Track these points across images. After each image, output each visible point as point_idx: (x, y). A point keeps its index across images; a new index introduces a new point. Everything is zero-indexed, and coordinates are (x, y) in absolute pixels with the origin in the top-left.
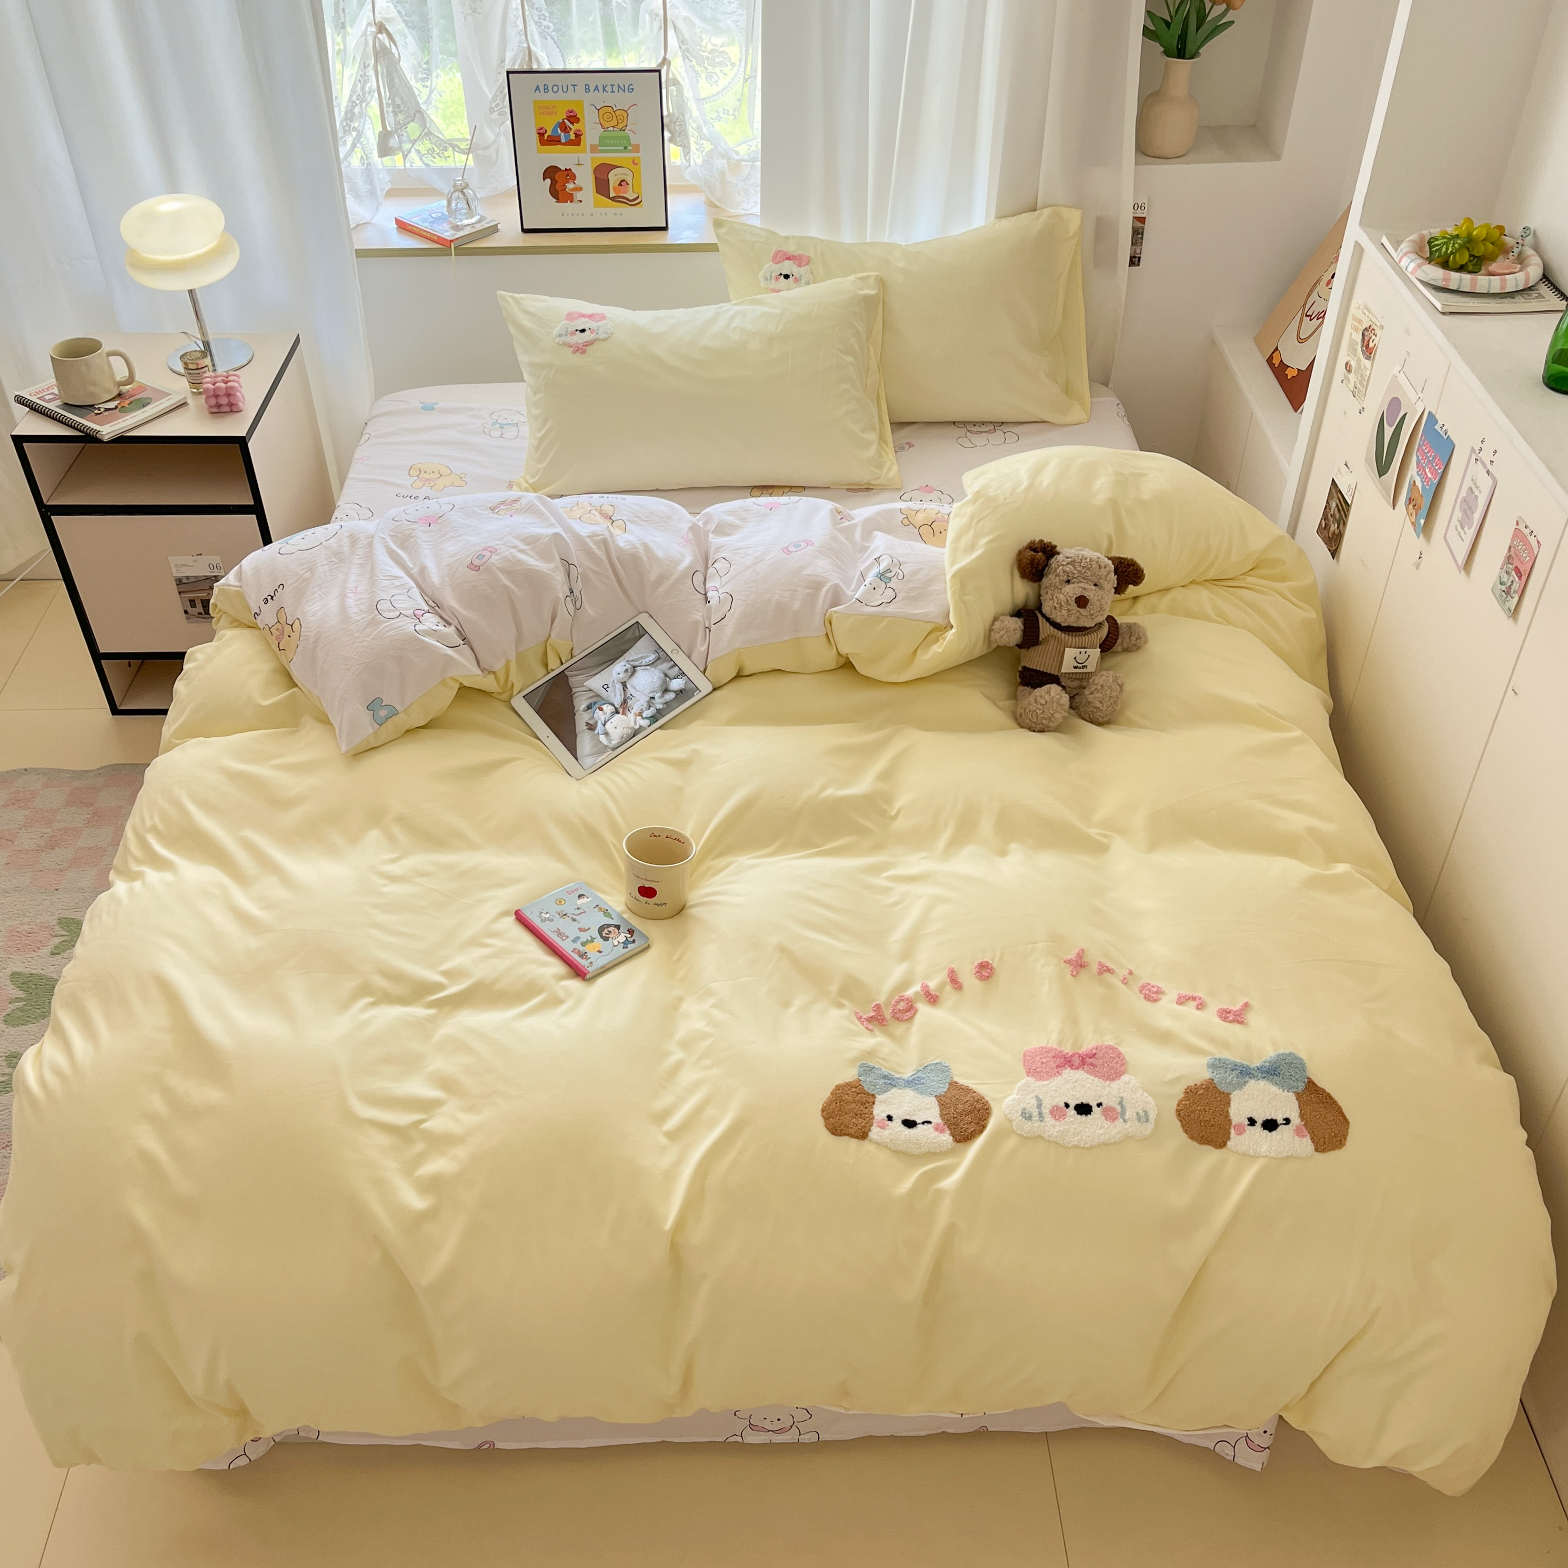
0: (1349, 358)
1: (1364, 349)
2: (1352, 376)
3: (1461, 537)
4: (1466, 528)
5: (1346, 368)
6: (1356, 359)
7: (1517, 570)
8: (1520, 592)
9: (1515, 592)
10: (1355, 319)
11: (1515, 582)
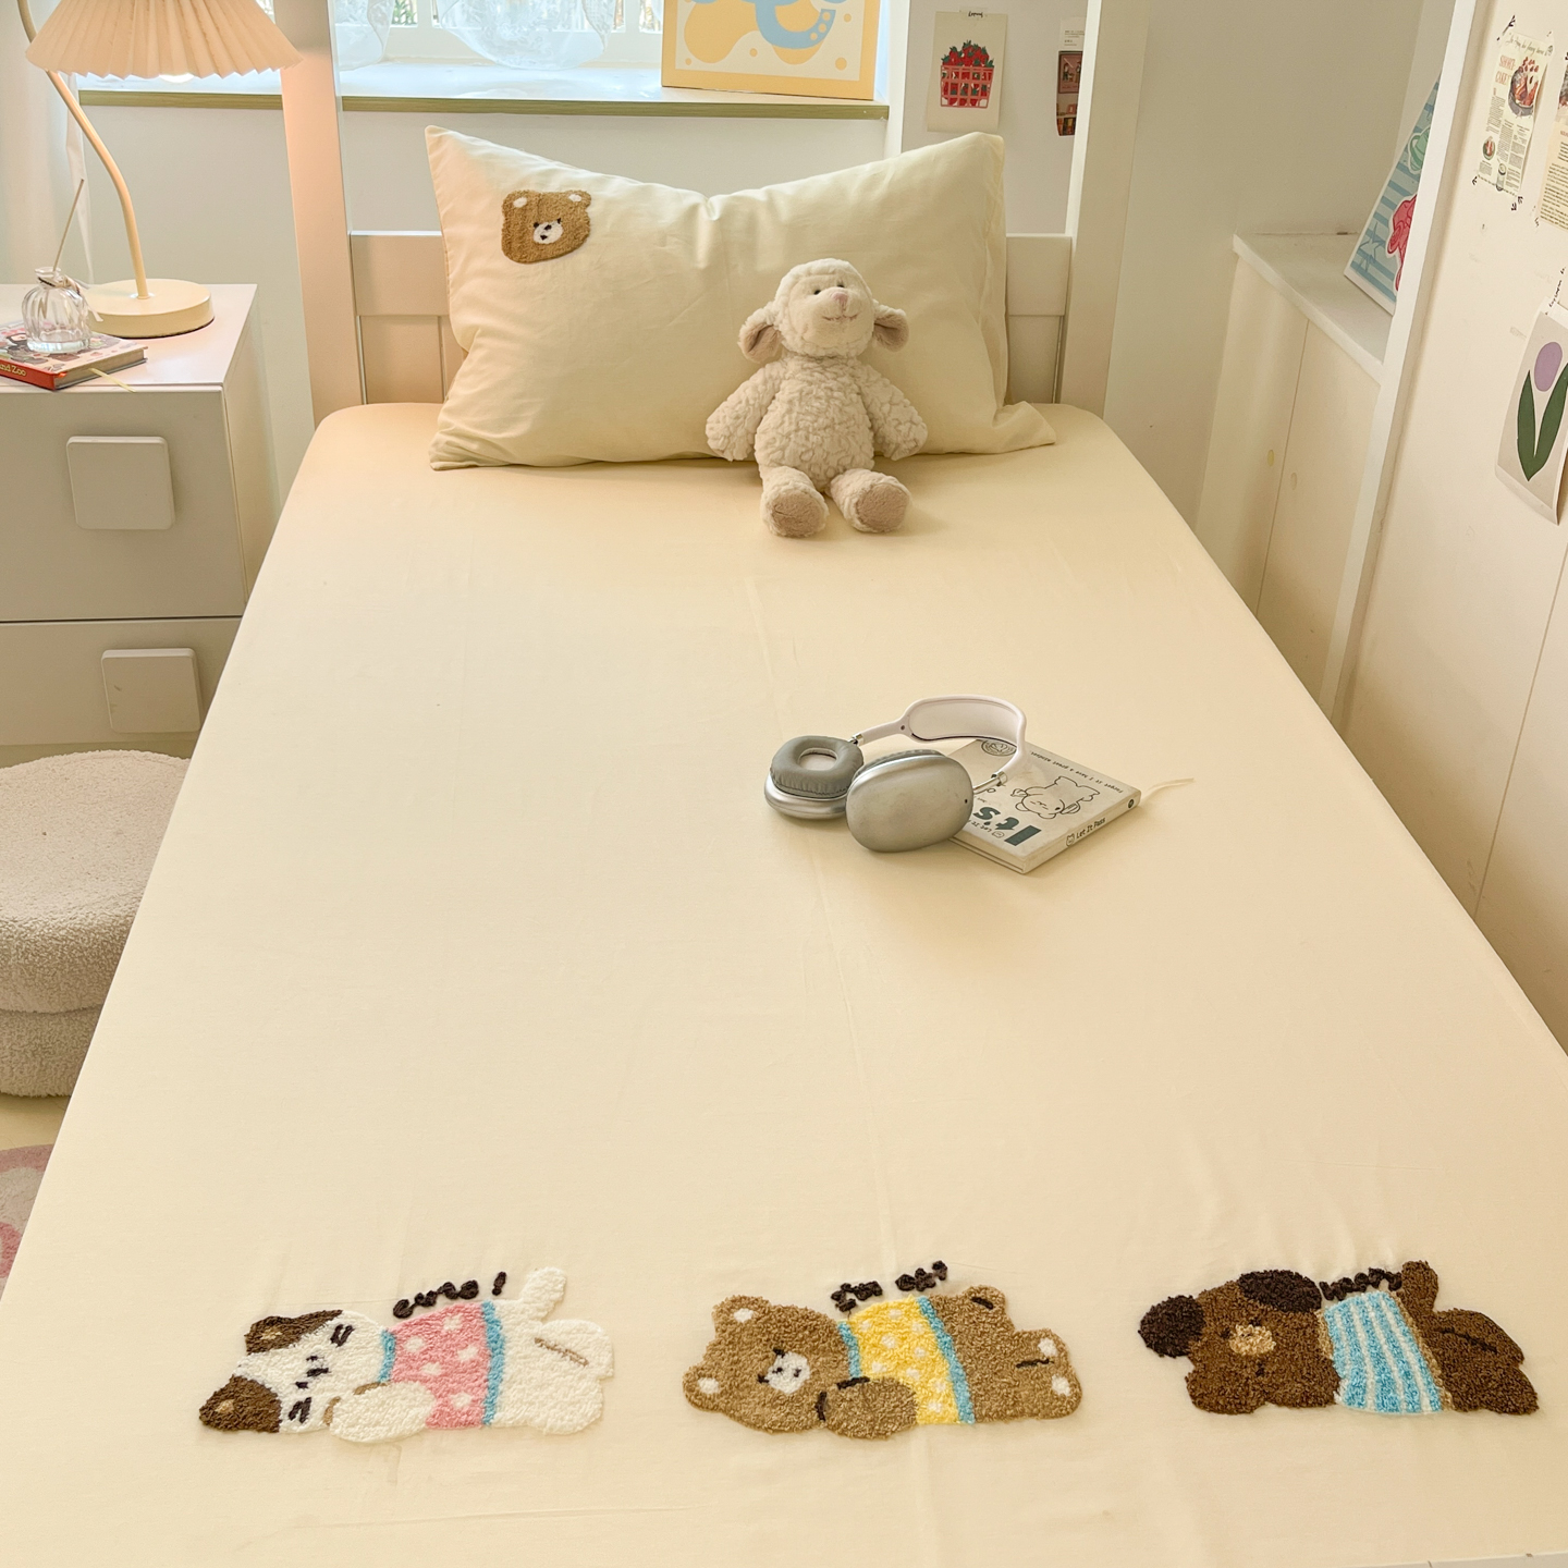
0: (1491, 133)
1: (1517, 101)
2: (1494, 161)
5: (1485, 152)
6: (1500, 130)
10: (1503, 62)
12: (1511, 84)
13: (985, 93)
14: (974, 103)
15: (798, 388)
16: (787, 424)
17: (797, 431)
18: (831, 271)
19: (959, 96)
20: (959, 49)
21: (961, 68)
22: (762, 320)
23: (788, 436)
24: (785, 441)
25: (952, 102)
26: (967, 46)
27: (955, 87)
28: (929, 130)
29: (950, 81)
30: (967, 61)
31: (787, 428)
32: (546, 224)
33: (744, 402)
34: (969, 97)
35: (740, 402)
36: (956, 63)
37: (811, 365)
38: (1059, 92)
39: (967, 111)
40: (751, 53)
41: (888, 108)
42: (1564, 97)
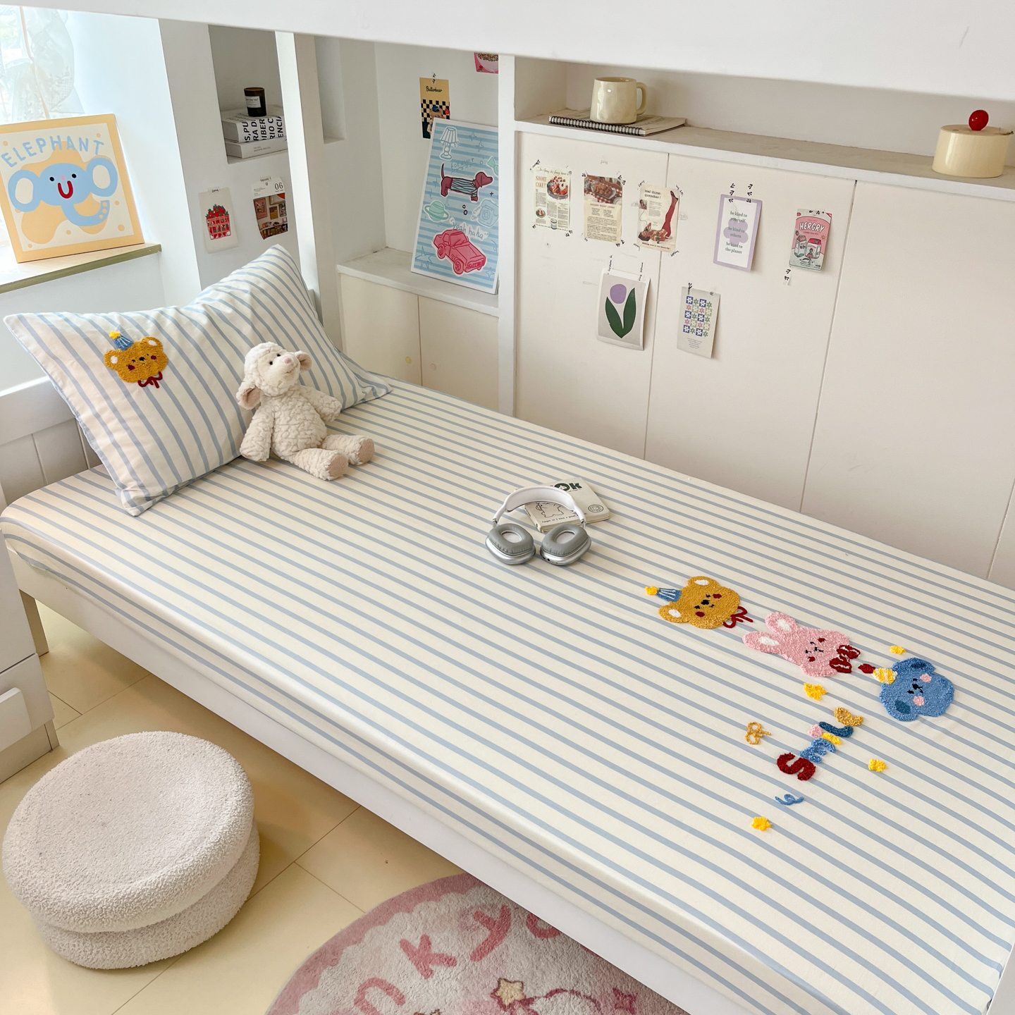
1: (555, 194)
2: (546, 218)
3: (738, 252)
4: (740, 244)
5: (538, 215)
6: (546, 205)
7: (812, 241)
8: (823, 251)
9: (817, 254)
10: (538, 178)
11: (814, 249)
12: (549, 186)
13: (228, 228)
14: (224, 234)
19: (217, 233)
20: (212, 210)
21: (215, 219)
25: (215, 236)
26: (215, 208)
27: (214, 228)
28: (209, 253)
29: (212, 227)
30: (217, 215)
34: (222, 232)
36: (212, 217)
38: (258, 219)
39: (223, 239)
40: (67, 233)
41: (160, 245)
42: (587, 191)
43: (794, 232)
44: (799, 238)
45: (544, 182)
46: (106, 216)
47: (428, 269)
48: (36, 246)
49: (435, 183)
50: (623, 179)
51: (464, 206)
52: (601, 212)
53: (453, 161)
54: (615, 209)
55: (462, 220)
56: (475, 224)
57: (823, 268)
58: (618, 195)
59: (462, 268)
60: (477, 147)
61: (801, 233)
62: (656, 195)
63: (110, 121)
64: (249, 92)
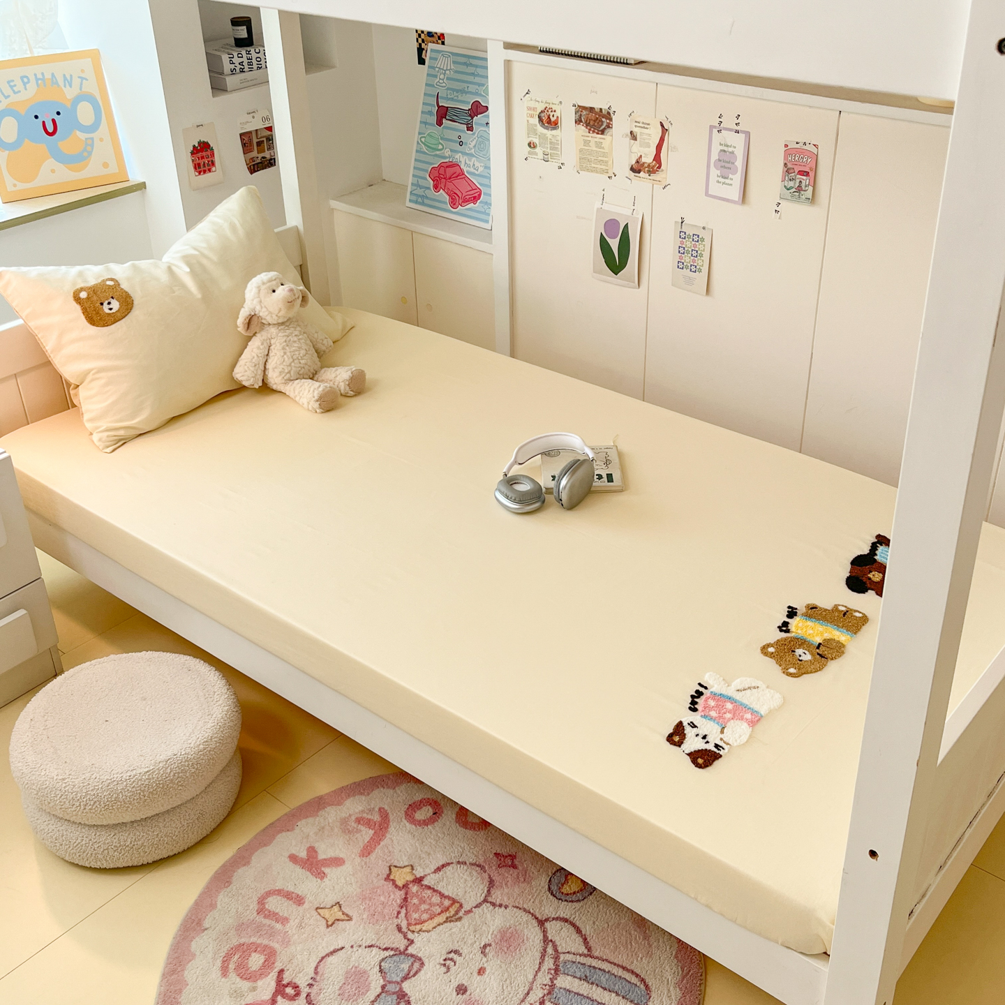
0: (531, 138)
1: (546, 125)
2: (538, 150)
3: (728, 184)
4: (731, 176)
5: (530, 146)
6: (538, 137)
7: (801, 173)
8: (812, 183)
9: (806, 186)
10: (529, 109)
11: (803, 181)
12: (539, 117)
13: (213, 164)
14: (210, 170)
15: (284, 340)
16: (286, 359)
17: (293, 361)
18: (274, 278)
19: (202, 169)
20: (197, 145)
21: (200, 155)
22: (248, 313)
23: (290, 365)
24: (289, 368)
25: (200, 173)
27: (199, 164)
28: (194, 190)
29: (196, 163)
30: (201, 150)
31: (288, 361)
32: (107, 302)
33: (256, 356)
34: (207, 168)
35: (254, 357)
36: (197, 153)
37: (282, 327)
38: (244, 154)
39: (208, 175)
40: (52, 172)
41: (145, 183)
42: (578, 121)
43: (782, 164)
44: (788, 171)
45: (534, 113)
46: (90, 153)
47: (423, 204)
48: (21, 186)
49: (430, 113)
50: (613, 109)
51: (460, 137)
52: (592, 144)
53: (448, 89)
54: (606, 139)
55: (457, 152)
56: (472, 155)
57: (812, 200)
58: (609, 126)
59: (457, 203)
60: (473, 74)
61: (789, 166)
62: (646, 125)
63: (94, 56)
64: (236, 22)
